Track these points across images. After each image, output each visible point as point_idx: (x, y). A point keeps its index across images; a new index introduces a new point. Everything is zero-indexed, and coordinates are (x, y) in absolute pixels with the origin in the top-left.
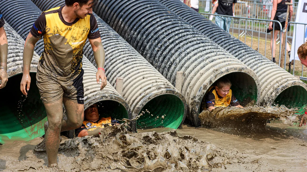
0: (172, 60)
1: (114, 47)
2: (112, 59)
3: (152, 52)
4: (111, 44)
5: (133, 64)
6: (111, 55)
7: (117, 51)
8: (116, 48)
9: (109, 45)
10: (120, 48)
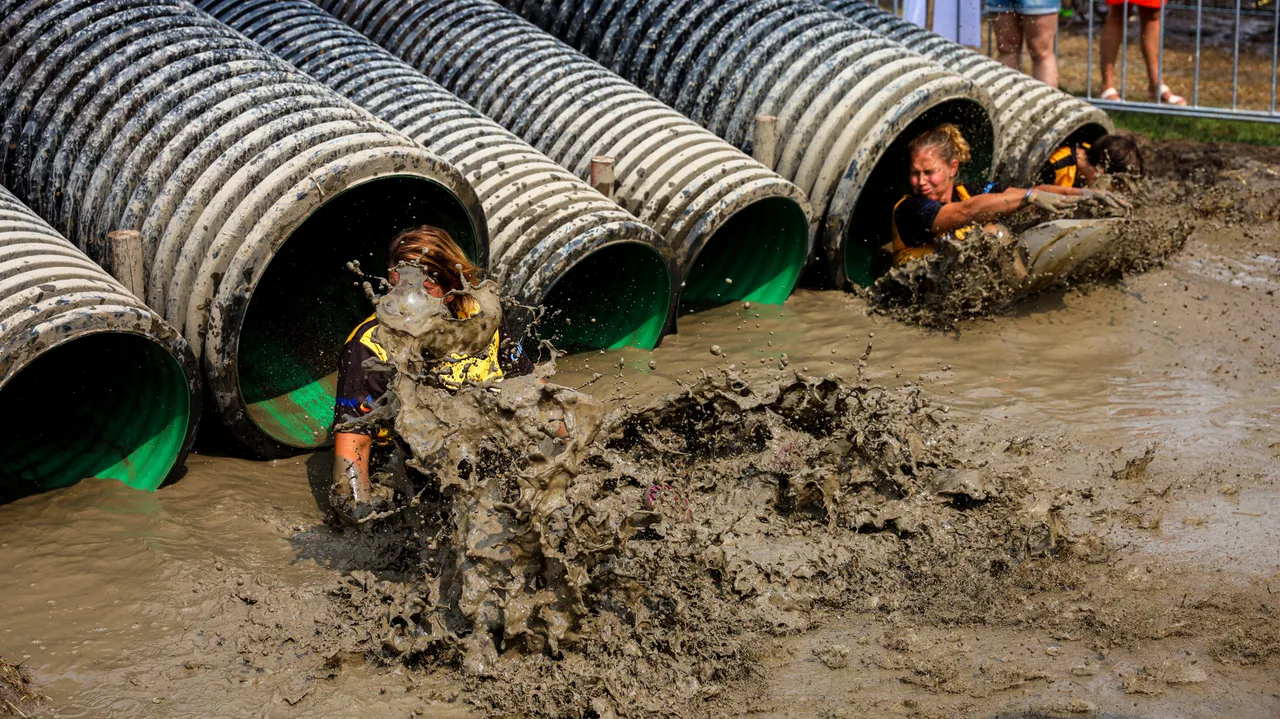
0: (714, 78)
1: (521, 51)
2: (534, 96)
3: (626, 56)
4: (509, 42)
5: (613, 107)
6: (520, 80)
7: (539, 67)
8: (532, 57)
9: (501, 45)
10: (544, 52)
